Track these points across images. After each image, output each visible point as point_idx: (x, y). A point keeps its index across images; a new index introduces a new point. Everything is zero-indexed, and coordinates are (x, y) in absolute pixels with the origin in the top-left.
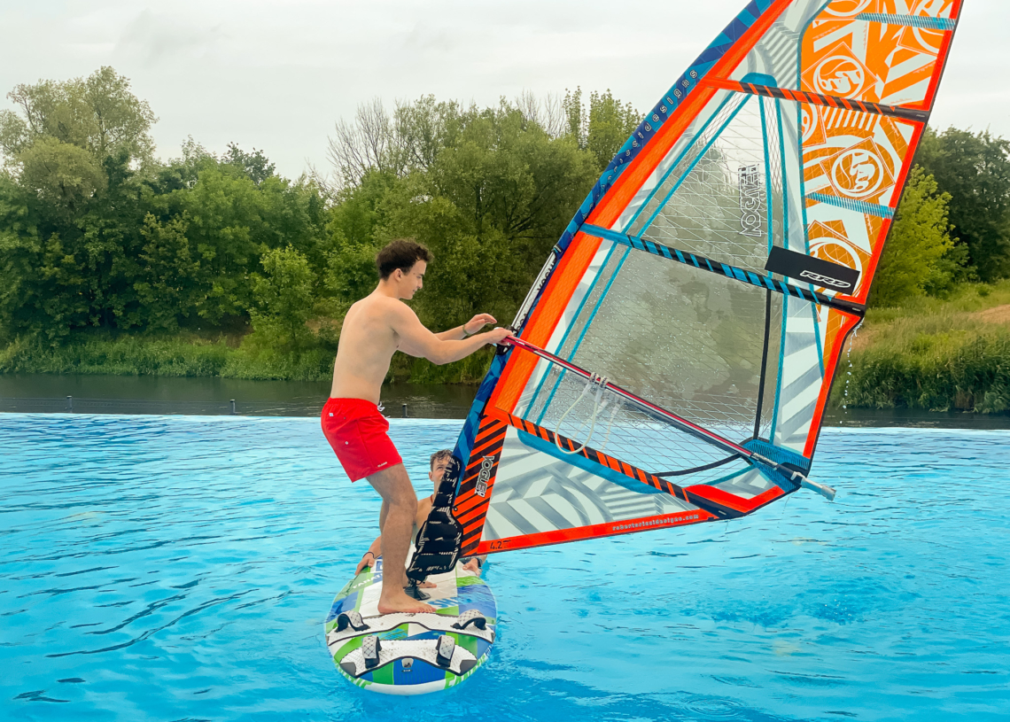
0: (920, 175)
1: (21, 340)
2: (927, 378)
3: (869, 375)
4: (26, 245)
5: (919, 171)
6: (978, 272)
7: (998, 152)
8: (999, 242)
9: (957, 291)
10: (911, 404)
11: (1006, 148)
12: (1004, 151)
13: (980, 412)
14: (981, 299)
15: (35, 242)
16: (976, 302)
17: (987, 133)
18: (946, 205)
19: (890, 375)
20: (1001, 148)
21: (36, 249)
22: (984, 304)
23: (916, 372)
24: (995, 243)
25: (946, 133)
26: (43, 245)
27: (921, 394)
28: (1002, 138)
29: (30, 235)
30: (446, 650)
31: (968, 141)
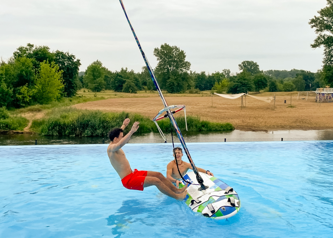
0: (54, 64)
2: (68, 126)
3: (51, 126)
5: (54, 63)
6: (67, 94)
7: (72, 59)
8: (73, 86)
9: (62, 100)
10: (63, 134)
11: (74, 57)
12: (73, 58)
13: (84, 136)
14: (70, 102)
16: (69, 103)
17: (68, 53)
18: (61, 74)
19: (57, 126)
20: (72, 57)
22: (71, 104)
23: (64, 124)
24: (72, 86)
25: (56, 52)
27: (66, 131)
28: (72, 54)
30: (233, 201)
31: (62, 54)
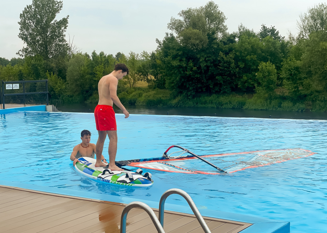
1: (180, 96)
4: (181, 65)
15: (185, 63)
21: (184, 65)
26: (187, 64)
29: (183, 61)
